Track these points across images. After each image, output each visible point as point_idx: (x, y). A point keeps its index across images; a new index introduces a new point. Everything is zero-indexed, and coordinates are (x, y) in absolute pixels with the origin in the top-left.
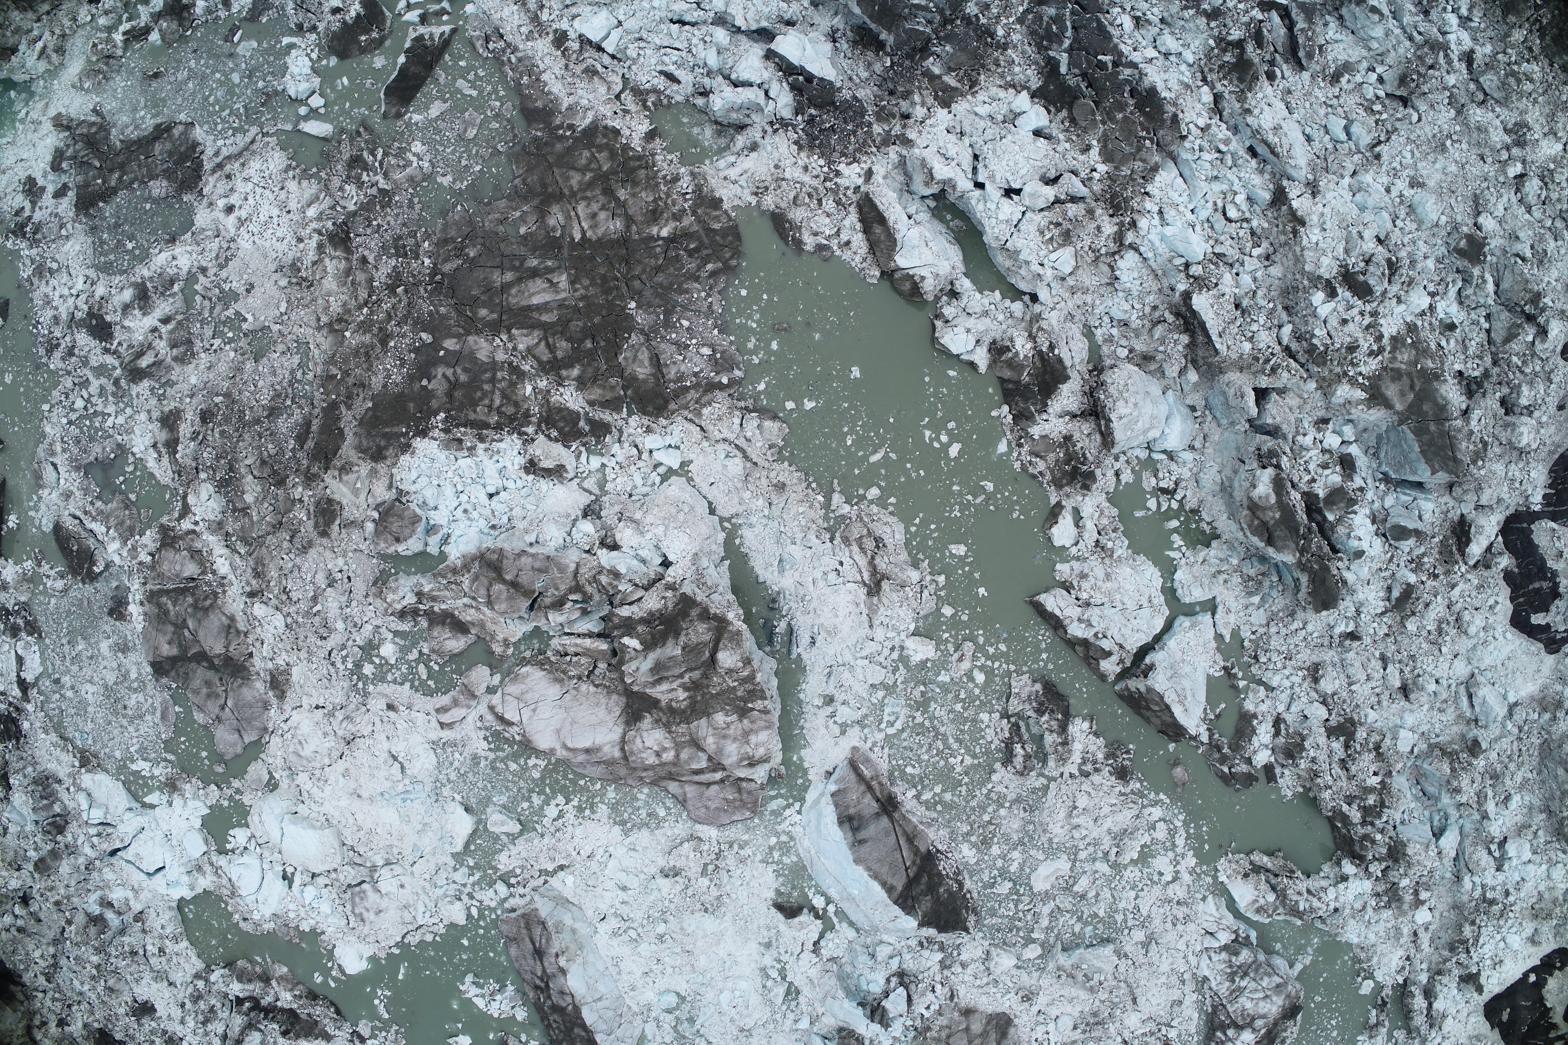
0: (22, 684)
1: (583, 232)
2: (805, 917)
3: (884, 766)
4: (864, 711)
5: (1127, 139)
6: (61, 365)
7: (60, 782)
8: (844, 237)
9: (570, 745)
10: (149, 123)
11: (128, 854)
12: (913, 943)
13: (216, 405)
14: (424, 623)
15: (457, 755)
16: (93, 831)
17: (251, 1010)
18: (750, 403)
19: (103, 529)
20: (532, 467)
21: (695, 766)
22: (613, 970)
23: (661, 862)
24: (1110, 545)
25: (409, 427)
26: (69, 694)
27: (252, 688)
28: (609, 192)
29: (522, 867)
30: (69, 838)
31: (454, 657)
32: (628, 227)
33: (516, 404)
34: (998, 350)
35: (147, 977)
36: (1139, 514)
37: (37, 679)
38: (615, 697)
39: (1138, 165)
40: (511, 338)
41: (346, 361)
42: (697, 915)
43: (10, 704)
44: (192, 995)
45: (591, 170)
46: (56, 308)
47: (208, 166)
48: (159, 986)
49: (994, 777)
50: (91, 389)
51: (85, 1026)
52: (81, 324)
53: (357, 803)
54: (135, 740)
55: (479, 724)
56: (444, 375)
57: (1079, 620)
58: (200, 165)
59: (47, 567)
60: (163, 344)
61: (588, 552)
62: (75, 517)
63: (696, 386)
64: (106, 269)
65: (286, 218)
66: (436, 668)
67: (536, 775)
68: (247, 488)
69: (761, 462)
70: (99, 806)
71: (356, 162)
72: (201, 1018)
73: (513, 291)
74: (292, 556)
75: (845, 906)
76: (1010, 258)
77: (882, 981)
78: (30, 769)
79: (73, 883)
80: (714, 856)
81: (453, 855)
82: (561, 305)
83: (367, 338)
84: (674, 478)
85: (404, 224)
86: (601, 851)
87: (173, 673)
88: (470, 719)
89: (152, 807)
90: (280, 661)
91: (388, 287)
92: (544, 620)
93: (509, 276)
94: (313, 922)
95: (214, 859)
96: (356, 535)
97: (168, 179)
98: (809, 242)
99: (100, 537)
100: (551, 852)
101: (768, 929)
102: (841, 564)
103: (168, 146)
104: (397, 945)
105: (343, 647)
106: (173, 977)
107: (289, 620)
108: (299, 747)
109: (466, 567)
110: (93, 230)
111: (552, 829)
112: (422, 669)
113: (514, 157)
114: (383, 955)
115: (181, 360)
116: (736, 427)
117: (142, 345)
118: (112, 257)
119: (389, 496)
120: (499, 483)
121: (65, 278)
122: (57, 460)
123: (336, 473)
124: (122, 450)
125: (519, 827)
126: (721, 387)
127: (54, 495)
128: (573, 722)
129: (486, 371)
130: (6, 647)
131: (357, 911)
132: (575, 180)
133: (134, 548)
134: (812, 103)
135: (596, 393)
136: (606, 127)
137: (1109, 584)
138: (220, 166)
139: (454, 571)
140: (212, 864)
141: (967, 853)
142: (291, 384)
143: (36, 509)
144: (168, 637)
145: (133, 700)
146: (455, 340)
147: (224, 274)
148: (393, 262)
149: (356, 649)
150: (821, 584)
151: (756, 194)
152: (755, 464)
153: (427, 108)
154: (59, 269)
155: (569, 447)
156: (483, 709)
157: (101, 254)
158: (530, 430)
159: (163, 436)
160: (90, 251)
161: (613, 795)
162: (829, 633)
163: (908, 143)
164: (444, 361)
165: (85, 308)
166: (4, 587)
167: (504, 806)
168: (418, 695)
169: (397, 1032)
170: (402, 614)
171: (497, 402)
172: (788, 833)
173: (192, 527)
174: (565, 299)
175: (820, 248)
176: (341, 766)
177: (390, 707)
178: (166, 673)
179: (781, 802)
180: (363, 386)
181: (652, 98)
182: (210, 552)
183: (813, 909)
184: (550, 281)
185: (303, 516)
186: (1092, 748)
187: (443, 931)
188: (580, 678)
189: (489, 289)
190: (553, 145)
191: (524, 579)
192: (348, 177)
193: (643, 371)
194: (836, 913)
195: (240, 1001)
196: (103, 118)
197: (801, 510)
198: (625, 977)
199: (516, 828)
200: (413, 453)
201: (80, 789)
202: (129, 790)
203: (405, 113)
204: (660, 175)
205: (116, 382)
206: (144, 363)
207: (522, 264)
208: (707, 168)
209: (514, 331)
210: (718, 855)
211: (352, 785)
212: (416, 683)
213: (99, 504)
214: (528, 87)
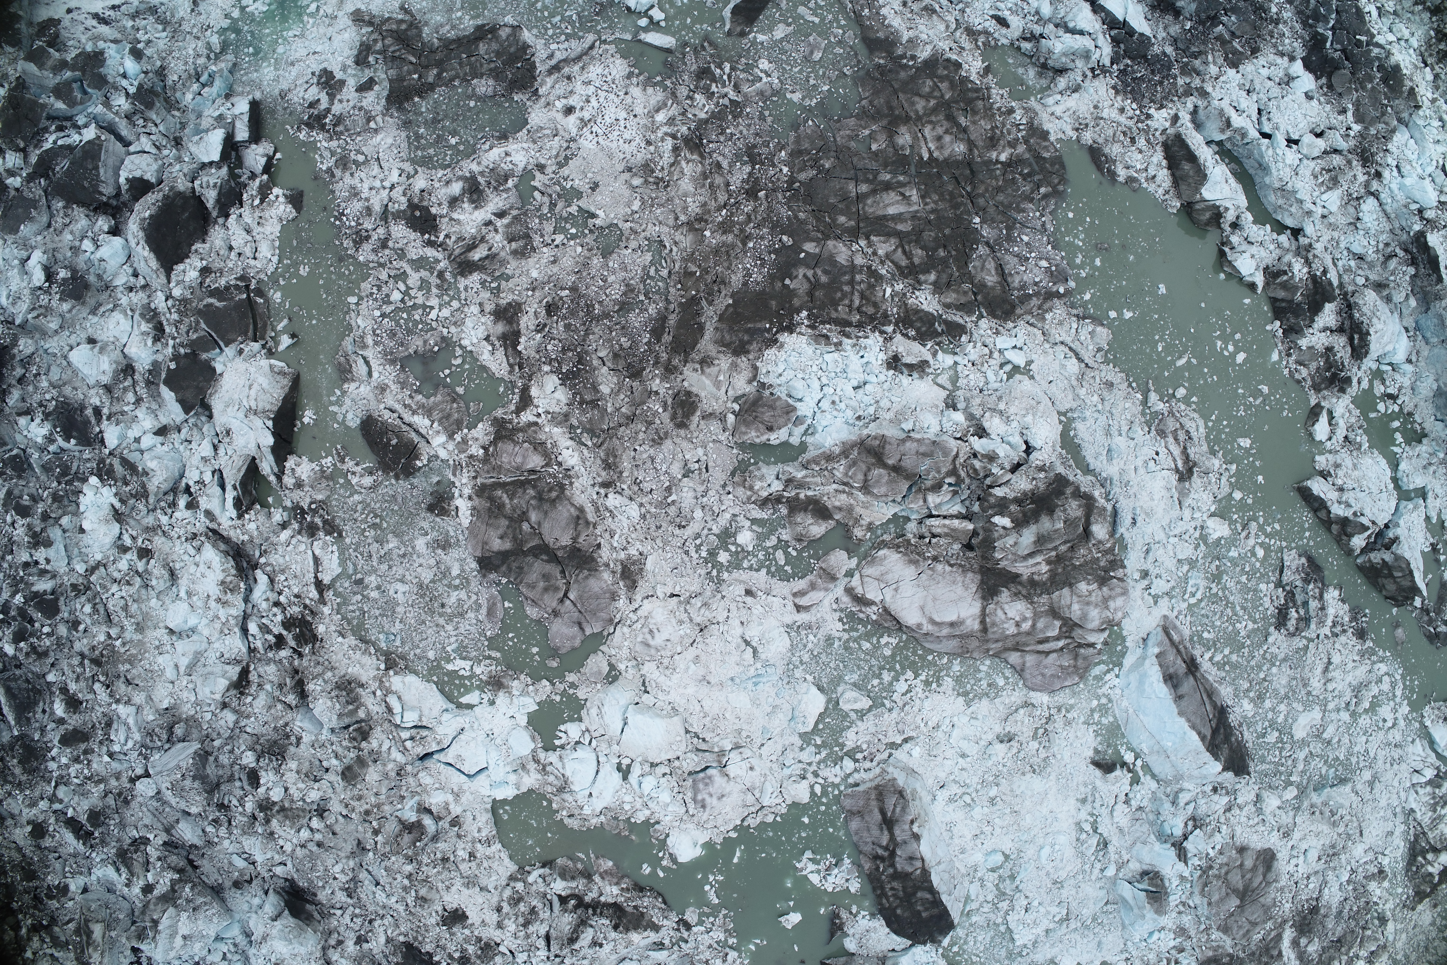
0: (319, 585)
1: (930, 153)
2: (1118, 772)
3: (1187, 632)
4: (1172, 583)
5: (1373, 105)
6: (372, 257)
7: (362, 686)
8: (1151, 172)
9: (938, 620)
10: (468, 24)
11: (450, 756)
12: (1208, 788)
13: (561, 298)
14: (784, 510)
15: (811, 637)
16: (405, 735)
17: (576, 907)
18: (1080, 311)
19: (427, 422)
20: (894, 363)
21: (1050, 634)
22: (946, 835)
23: (998, 729)
24: (1358, 439)
25: (771, 323)
26: (374, 594)
27: (600, 579)
28: (951, 118)
29: (869, 743)
30: (375, 744)
31: (813, 542)
32: (971, 150)
33: (875, 305)
34: (1272, 274)
35: (458, 883)
36: (1372, 415)
37: (334, 581)
38: (970, 575)
39: (1381, 126)
40: (870, 244)
41: (706, 259)
42: (1028, 776)
43: (306, 606)
44: (511, 898)
45: (935, 98)
46: (367, 200)
47: (541, 68)
48: (470, 891)
49: (1271, 640)
50: (410, 282)
51: (388, 940)
52: (398, 215)
53: (705, 689)
54: (453, 639)
55: (835, 606)
56: (805, 276)
57: (1340, 503)
58: (533, 66)
59: (351, 464)
60: (499, 237)
61: (960, 439)
62: (393, 411)
63: (1037, 294)
64: (426, 162)
65: (632, 122)
66: (794, 553)
67: (888, 652)
68: (599, 379)
69: (1091, 363)
70: (412, 709)
71: (704, 73)
72: (521, 920)
73: (869, 201)
74: (647, 447)
75: (1152, 760)
76: (1283, 197)
77: (1182, 825)
78: (329, 674)
79: (384, 790)
80: (1044, 721)
81: (801, 735)
82: (914, 217)
83: (730, 238)
84: (1018, 377)
85: (757, 134)
86: (947, 721)
87: (504, 568)
88: (826, 602)
89: (470, 707)
90: (633, 552)
91: (747, 192)
92: (921, 503)
93: (864, 188)
94: (647, 813)
95: (542, 755)
96: (715, 426)
97: (496, 78)
98: (1122, 174)
99: (423, 431)
100: (900, 726)
101: (1086, 785)
102: (1157, 454)
103: (495, 46)
104: (735, 829)
105: (698, 536)
106: (484, 881)
107: (643, 510)
108: (648, 637)
109: (845, 453)
110: (407, 124)
111: (900, 704)
112: (780, 555)
113: (858, 80)
114: (719, 840)
115: (520, 254)
116: (1073, 331)
117: (475, 238)
118: (431, 151)
119: (750, 389)
120: (861, 377)
121: (376, 170)
122: (369, 353)
123: (698, 366)
124: (447, 344)
125: (871, 703)
126: (1058, 295)
127: (362, 389)
128: (935, 599)
129: (845, 274)
130: (302, 547)
131: (699, 797)
132: (920, 105)
133: (465, 441)
134: (1127, 54)
135: (951, 297)
136: (948, 60)
137: (1356, 473)
138: (556, 68)
139: (829, 458)
140: (537, 761)
141: (1247, 707)
142: (643, 281)
143: (339, 403)
144: (500, 531)
145: (453, 598)
146: (814, 244)
147: (565, 171)
148: (747, 169)
149: (712, 538)
150: (1142, 471)
151: (1077, 130)
152: (1087, 365)
153: (771, 30)
154: (366, 161)
155: (924, 346)
156: (839, 591)
157: (417, 148)
158: (890, 329)
159: (500, 328)
160: (404, 145)
161: (957, 668)
162: (1147, 514)
163: (1204, 94)
164: (804, 263)
165: (403, 200)
166: (299, 485)
167: (855, 685)
168: (775, 580)
169: (725, 916)
170: (764, 503)
171: (857, 302)
172: (1107, 696)
173: (535, 419)
174: (917, 212)
175: (1131, 180)
176: (692, 652)
177: (749, 593)
178: (496, 569)
179: (1103, 667)
180: (723, 282)
181: (981, 39)
182: (555, 445)
183: (1124, 764)
184: (902, 194)
185: (658, 408)
186: (1341, 613)
187: (784, 811)
188: (935, 559)
189: (845, 198)
190: (898, 73)
191: (908, 463)
192: (696, 87)
193: (991, 279)
194: (1142, 767)
195: (563, 900)
196: (412, 16)
197: (1127, 405)
198: (956, 841)
199: (865, 703)
200: (782, 346)
201: (388, 692)
202: (442, 691)
203: (750, 33)
204: (996, 106)
205: (441, 275)
206: (476, 255)
207: (875, 177)
208: (1033, 103)
209: (872, 238)
210: (1049, 719)
211: (701, 672)
212: (773, 569)
213: (419, 397)
214: (869, 18)
